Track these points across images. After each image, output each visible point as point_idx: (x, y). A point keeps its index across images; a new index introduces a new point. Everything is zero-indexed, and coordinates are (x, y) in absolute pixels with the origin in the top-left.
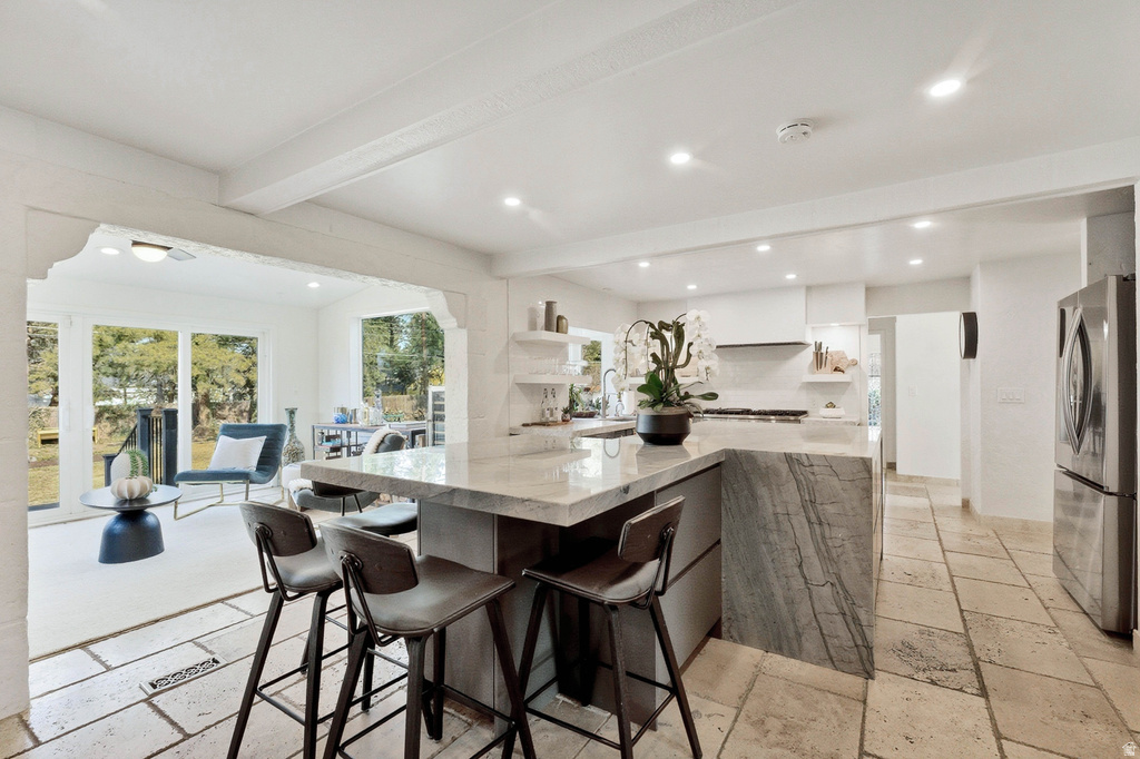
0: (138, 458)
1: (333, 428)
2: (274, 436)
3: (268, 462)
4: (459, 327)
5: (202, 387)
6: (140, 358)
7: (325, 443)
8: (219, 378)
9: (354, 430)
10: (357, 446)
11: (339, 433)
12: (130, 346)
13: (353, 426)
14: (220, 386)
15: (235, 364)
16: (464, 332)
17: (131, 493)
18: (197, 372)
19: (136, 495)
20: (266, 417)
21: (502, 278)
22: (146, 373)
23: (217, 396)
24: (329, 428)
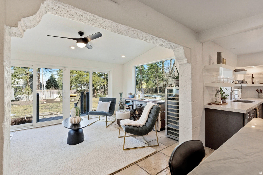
0: (78, 110)
1: (128, 99)
2: (113, 101)
3: (112, 109)
4: (188, 63)
5: (95, 86)
6: (84, 80)
7: (126, 104)
8: (98, 84)
9: (134, 100)
10: (135, 105)
11: (130, 101)
12: (82, 77)
13: (134, 99)
14: (98, 86)
15: (101, 81)
16: (189, 65)
17: (75, 122)
18: (94, 83)
19: (76, 123)
20: (110, 95)
21: (201, 43)
22: (85, 83)
23: (98, 88)
24: (127, 99)
